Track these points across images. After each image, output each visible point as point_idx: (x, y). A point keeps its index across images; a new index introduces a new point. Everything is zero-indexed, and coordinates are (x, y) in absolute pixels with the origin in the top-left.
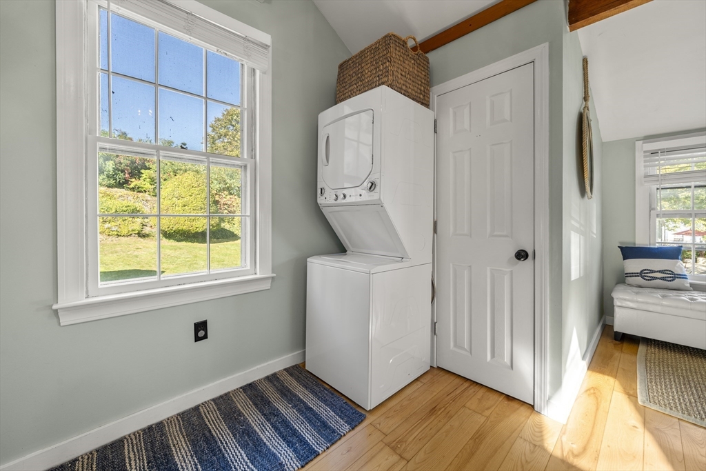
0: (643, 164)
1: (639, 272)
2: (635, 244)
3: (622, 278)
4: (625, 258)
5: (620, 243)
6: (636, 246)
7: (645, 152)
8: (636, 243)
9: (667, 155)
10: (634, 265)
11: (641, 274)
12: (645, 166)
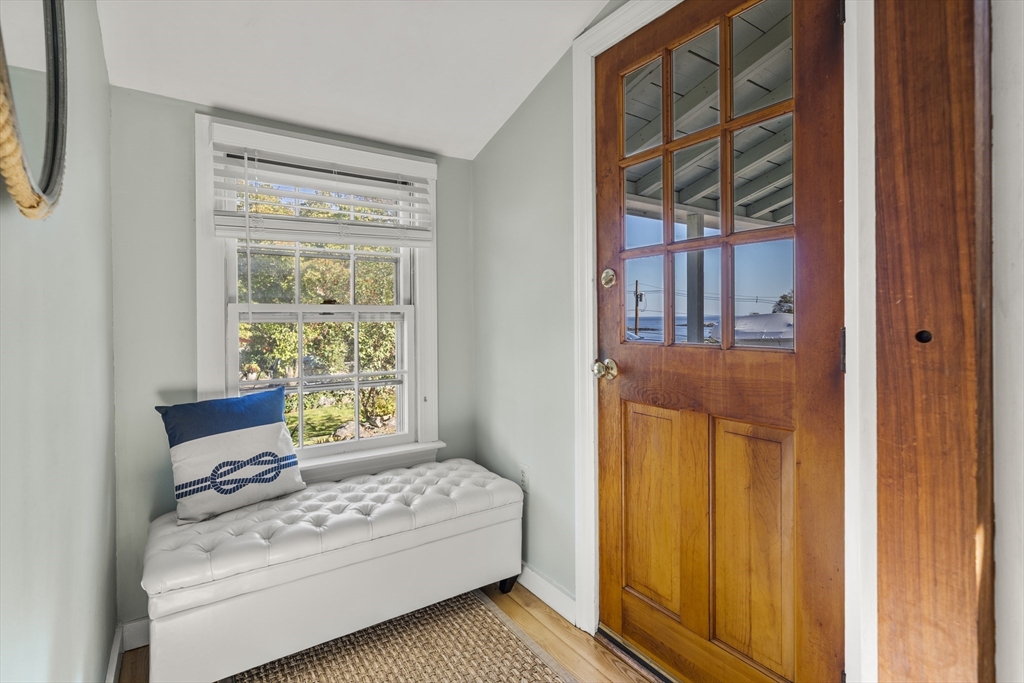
0: (211, 178)
1: (209, 474)
2: (194, 392)
3: (167, 500)
4: (175, 439)
5: (163, 394)
6: (200, 400)
7: (217, 147)
8: (199, 389)
9: (259, 168)
10: (197, 458)
11: (214, 481)
12: (217, 185)
